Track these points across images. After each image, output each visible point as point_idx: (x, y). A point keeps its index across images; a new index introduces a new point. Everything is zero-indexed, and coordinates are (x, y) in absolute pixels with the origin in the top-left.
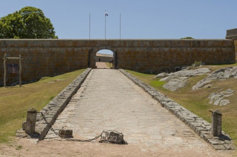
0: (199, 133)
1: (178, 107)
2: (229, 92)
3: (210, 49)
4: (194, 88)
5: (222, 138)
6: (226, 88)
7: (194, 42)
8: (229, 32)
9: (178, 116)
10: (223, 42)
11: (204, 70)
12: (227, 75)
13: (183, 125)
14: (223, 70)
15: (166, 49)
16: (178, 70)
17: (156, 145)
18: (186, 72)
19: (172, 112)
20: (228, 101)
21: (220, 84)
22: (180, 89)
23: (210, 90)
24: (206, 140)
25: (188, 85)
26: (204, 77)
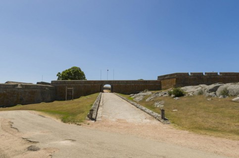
0: (156, 118)
1: (144, 108)
2: (163, 102)
3: (151, 84)
4: (146, 100)
5: (165, 119)
6: (160, 100)
7: (144, 81)
8: (159, 77)
9: (145, 112)
10: (156, 81)
11: (149, 93)
12: (160, 95)
13: (148, 115)
14: (158, 93)
15: (133, 84)
16: (138, 93)
17: (140, 123)
18: (141, 94)
19: (142, 110)
20: (163, 106)
21: (158, 99)
22: (141, 101)
23: (154, 101)
24: (159, 120)
25: (144, 99)
26: (150, 96)
